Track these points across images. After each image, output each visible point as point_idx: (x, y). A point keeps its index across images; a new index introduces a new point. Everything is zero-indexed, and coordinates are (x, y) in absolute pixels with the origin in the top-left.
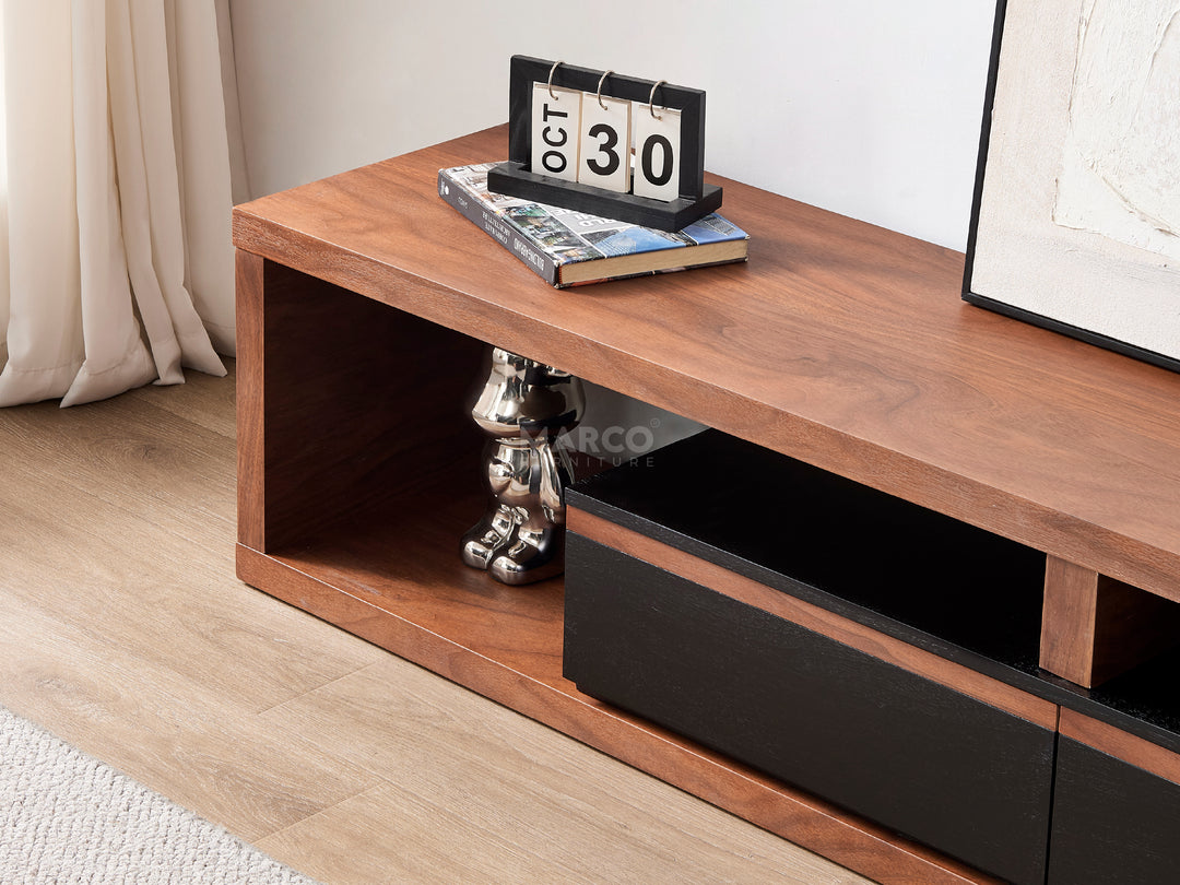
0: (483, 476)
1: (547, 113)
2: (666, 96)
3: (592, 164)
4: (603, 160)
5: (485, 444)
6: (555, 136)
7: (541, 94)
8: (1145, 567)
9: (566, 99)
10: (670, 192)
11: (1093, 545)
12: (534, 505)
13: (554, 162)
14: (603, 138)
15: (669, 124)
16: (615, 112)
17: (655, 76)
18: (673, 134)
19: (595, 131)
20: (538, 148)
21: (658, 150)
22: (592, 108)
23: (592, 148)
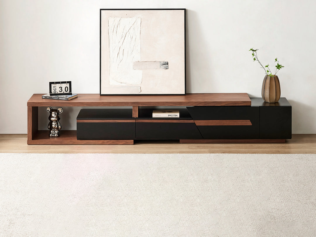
1: (54, 87)
2: (68, 82)
3: (60, 91)
4: (61, 90)
6: (55, 89)
7: (53, 85)
8: (145, 104)
9: (56, 85)
10: (68, 92)
11: (137, 104)
13: (55, 92)
14: (61, 88)
15: (68, 85)
16: (62, 85)
18: (68, 86)
19: (60, 88)
20: (53, 91)
21: (67, 88)
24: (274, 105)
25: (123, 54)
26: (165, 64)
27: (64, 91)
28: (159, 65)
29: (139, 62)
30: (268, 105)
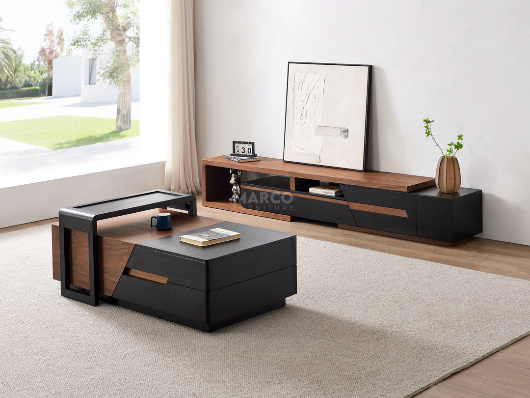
0: (231, 190)
1: (237, 147)
2: (250, 143)
4: (243, 151)
5: (231, 186)
6: (238, 149)
7: (236, 145)
9: (239, 145)
10: (251, 154)
11: (294, 174)
12: (237, 193)
13: (238, 152)
14: (244, 149)
15: (250, 146)
16: (244, 146)
17: (249, 141)
18: (251, 148)
19: (242, 148)
20: (236, 151)
21: (249, 149)
22: (242, 145)
23: (242, 150)
24: (450, 197)
25: (306, 116)
26: (345, 132)
27: (246, 153)
28: (339, 132)
29: (320, 126)
30: (445, 197)
